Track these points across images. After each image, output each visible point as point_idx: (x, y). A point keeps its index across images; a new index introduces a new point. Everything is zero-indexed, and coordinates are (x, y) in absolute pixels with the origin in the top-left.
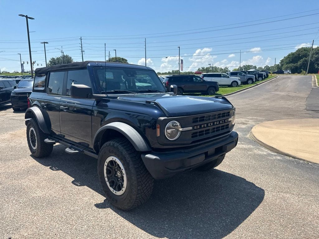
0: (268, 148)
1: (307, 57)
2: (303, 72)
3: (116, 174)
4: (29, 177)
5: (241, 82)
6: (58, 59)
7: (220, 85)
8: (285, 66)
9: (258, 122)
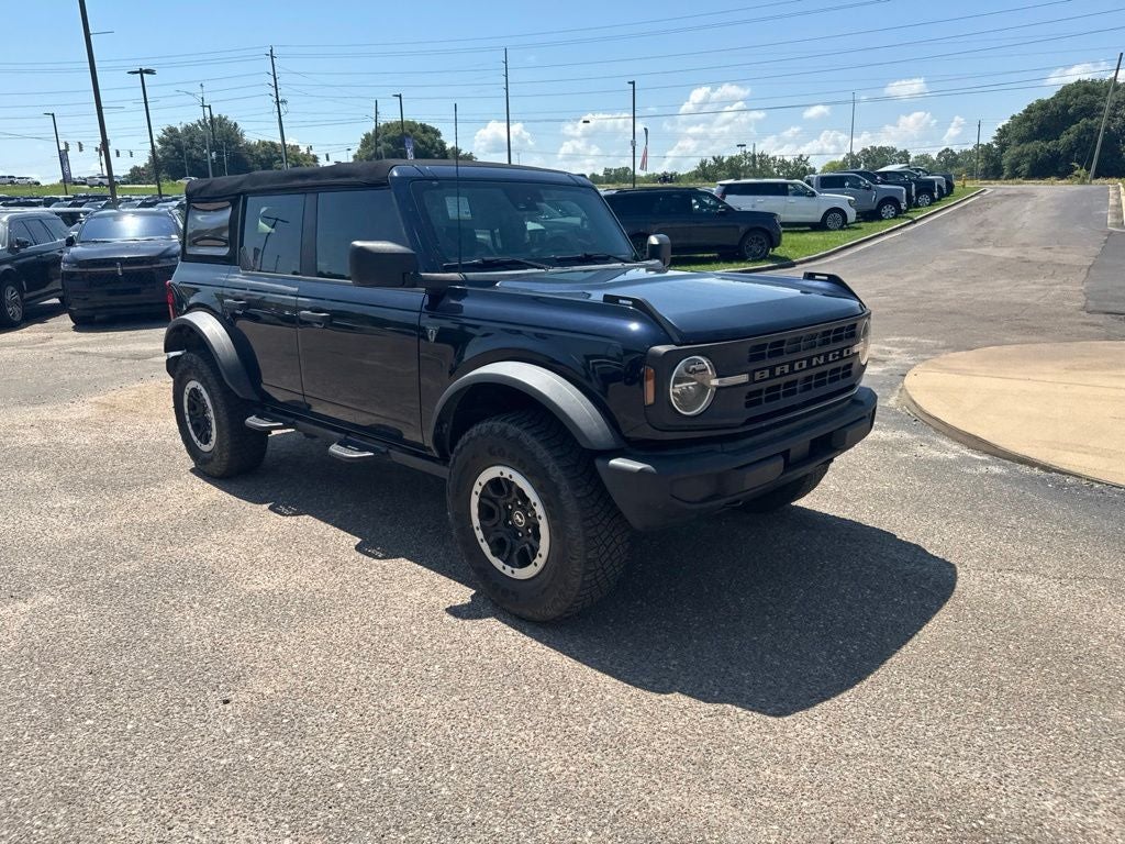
0: (960, 438)
1: (1092, 119)
2: (1076, 172)
3: (511, 519)
4: (214, 535)
5: (857, 213)
6: (188, 130)
7: (783, 224)
8: (1013, 151)
9: (923, 354)
